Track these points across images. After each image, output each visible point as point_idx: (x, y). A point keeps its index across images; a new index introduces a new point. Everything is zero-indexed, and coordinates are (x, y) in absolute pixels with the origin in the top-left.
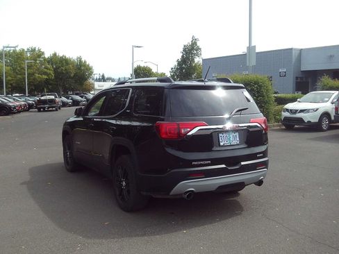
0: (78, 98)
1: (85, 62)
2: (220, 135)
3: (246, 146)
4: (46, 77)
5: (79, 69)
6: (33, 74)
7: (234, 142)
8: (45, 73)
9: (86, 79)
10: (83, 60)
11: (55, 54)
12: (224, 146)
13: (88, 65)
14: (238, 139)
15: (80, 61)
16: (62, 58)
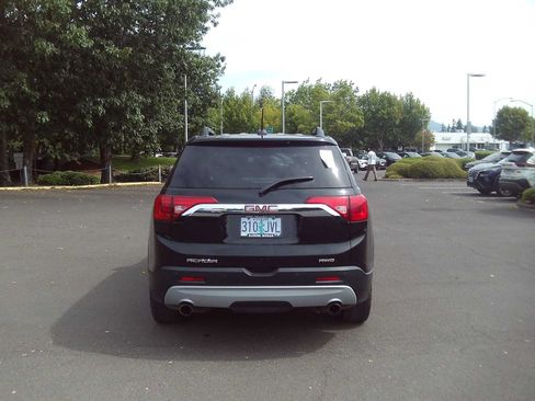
0: (395, 156)
1: (418, 101)
2: (243, 220)
3: (296, 241)
4: (352, 125)
5: (409, 112)
6: (334, 121)
7: (270, 234)
8: (351, 120)
9: (420, 128)
10: (415, 98)
11: (374, 90)
12: (247, 238)
13: (423, 107)
14: (279, 229)
15: (411, 100)
16: (383, 96)
